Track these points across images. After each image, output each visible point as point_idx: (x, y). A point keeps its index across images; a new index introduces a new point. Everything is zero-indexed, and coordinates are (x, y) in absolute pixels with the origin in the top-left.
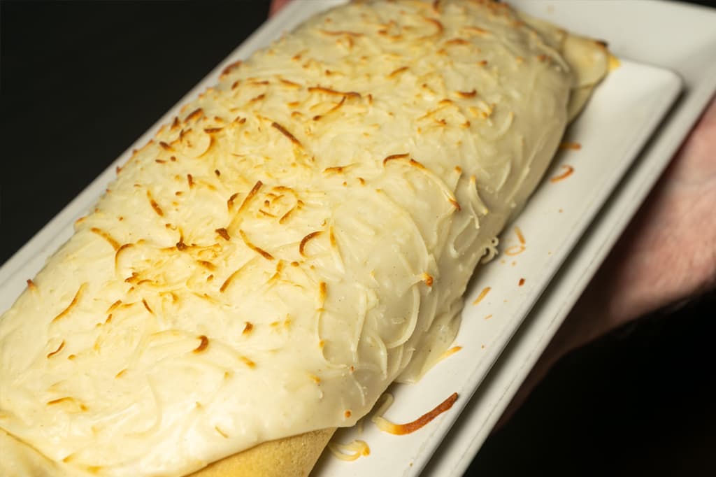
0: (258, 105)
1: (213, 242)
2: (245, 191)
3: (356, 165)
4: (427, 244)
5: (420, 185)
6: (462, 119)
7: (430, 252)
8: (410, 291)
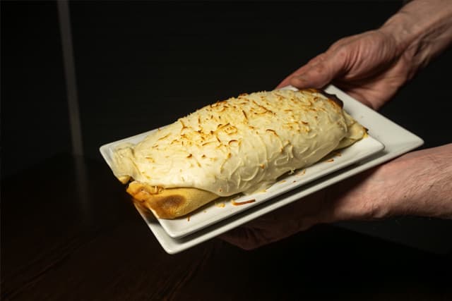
0: (243, 105)
1: (208, 133)
2: (224, 124)
3: (258, 128)
4: (268, 156)
5: (274, 140)
6: (298, 129)
7: (268, 160)
8: (256, 167)
